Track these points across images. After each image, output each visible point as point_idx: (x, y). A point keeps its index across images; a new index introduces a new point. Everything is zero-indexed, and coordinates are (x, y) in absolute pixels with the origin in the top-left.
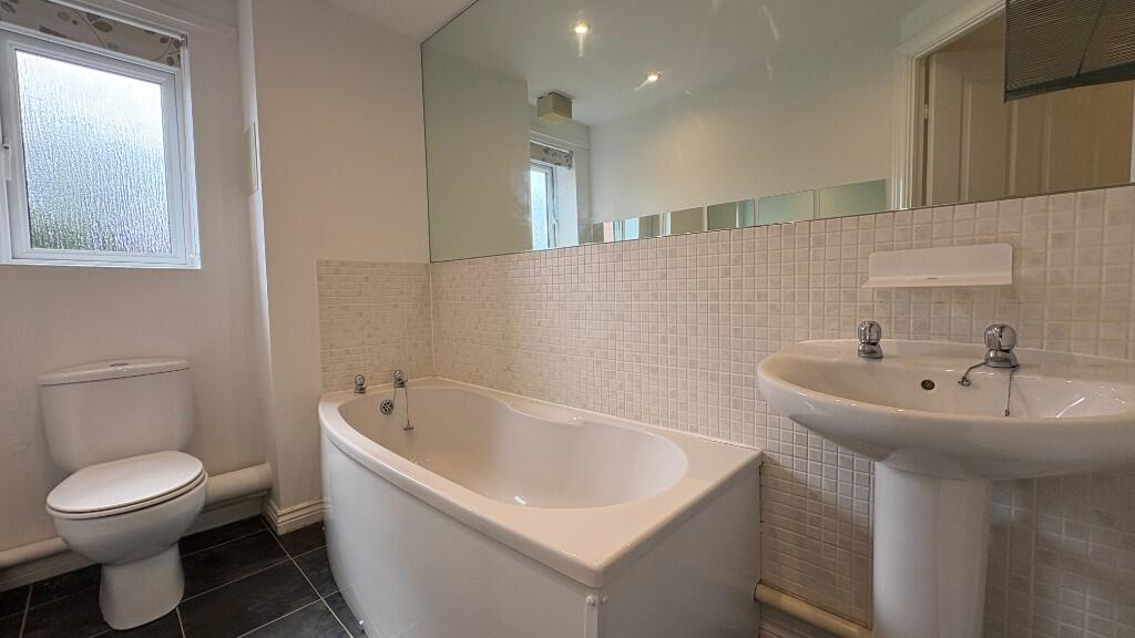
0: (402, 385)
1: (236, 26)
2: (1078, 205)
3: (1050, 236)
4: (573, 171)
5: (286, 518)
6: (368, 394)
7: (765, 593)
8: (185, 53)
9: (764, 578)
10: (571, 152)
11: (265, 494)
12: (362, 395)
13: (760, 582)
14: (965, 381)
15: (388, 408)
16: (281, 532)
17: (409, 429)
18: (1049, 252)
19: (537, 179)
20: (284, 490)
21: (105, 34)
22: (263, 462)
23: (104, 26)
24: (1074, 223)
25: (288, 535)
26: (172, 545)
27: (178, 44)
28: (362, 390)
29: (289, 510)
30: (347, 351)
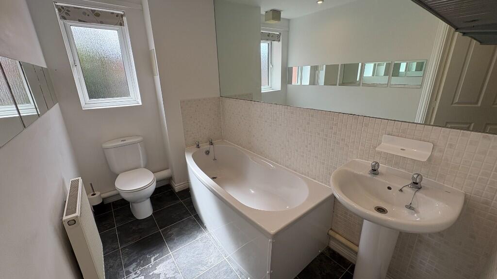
0: (212, 144)
1: (142, 4)
2: (460, 135)
3: (447, 144)
4: (281, 42)
5: (178, 187)
6: (201, 148)
7: (331, 233)
8: (125, 19)
9: (332, 228)
10: (280, 33)
11: (170, 179)
12: (198, 149)
13: (331, 229)
14: (401, 190)
15: (208, 153)
16: (177, 191)
17: (215, 159)
18: (446, 149)
19: (264, 46)
20: (176, 178)
21: (98, 18)
22: (168, 169)
23: (97, 14)
24: (457, 141)
25: (179, 192)
26: (148, 198)
27: (122, 16)
28: (198, 146)
29: (178, 185)
30: (192, 133)
